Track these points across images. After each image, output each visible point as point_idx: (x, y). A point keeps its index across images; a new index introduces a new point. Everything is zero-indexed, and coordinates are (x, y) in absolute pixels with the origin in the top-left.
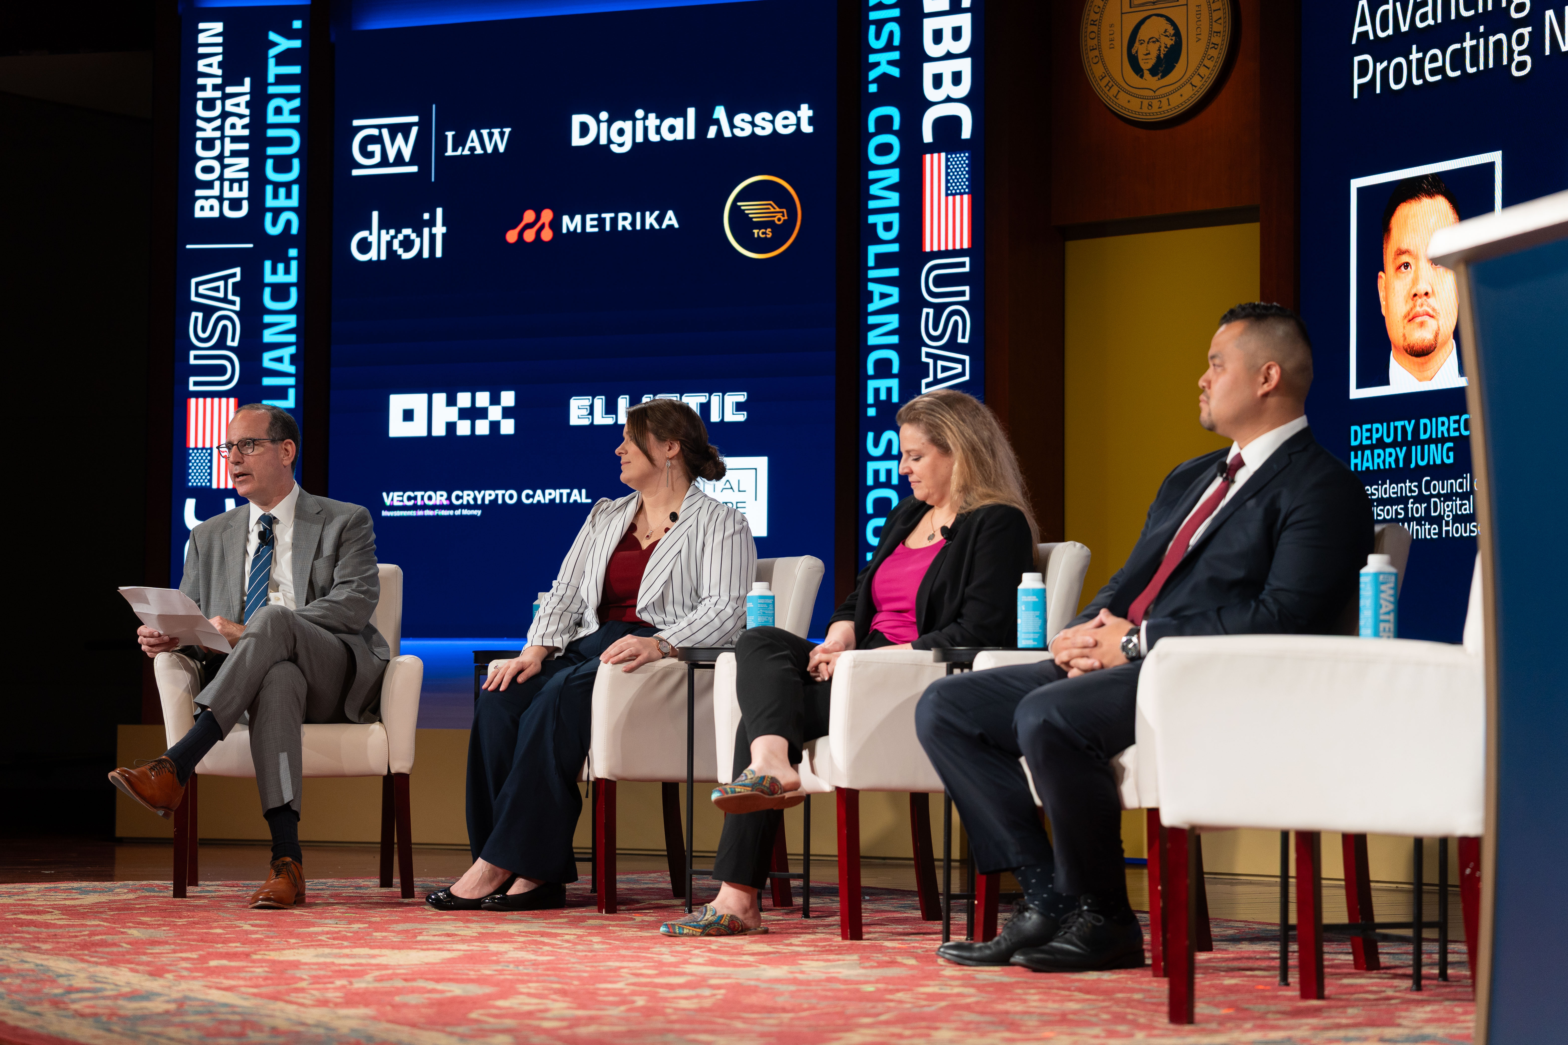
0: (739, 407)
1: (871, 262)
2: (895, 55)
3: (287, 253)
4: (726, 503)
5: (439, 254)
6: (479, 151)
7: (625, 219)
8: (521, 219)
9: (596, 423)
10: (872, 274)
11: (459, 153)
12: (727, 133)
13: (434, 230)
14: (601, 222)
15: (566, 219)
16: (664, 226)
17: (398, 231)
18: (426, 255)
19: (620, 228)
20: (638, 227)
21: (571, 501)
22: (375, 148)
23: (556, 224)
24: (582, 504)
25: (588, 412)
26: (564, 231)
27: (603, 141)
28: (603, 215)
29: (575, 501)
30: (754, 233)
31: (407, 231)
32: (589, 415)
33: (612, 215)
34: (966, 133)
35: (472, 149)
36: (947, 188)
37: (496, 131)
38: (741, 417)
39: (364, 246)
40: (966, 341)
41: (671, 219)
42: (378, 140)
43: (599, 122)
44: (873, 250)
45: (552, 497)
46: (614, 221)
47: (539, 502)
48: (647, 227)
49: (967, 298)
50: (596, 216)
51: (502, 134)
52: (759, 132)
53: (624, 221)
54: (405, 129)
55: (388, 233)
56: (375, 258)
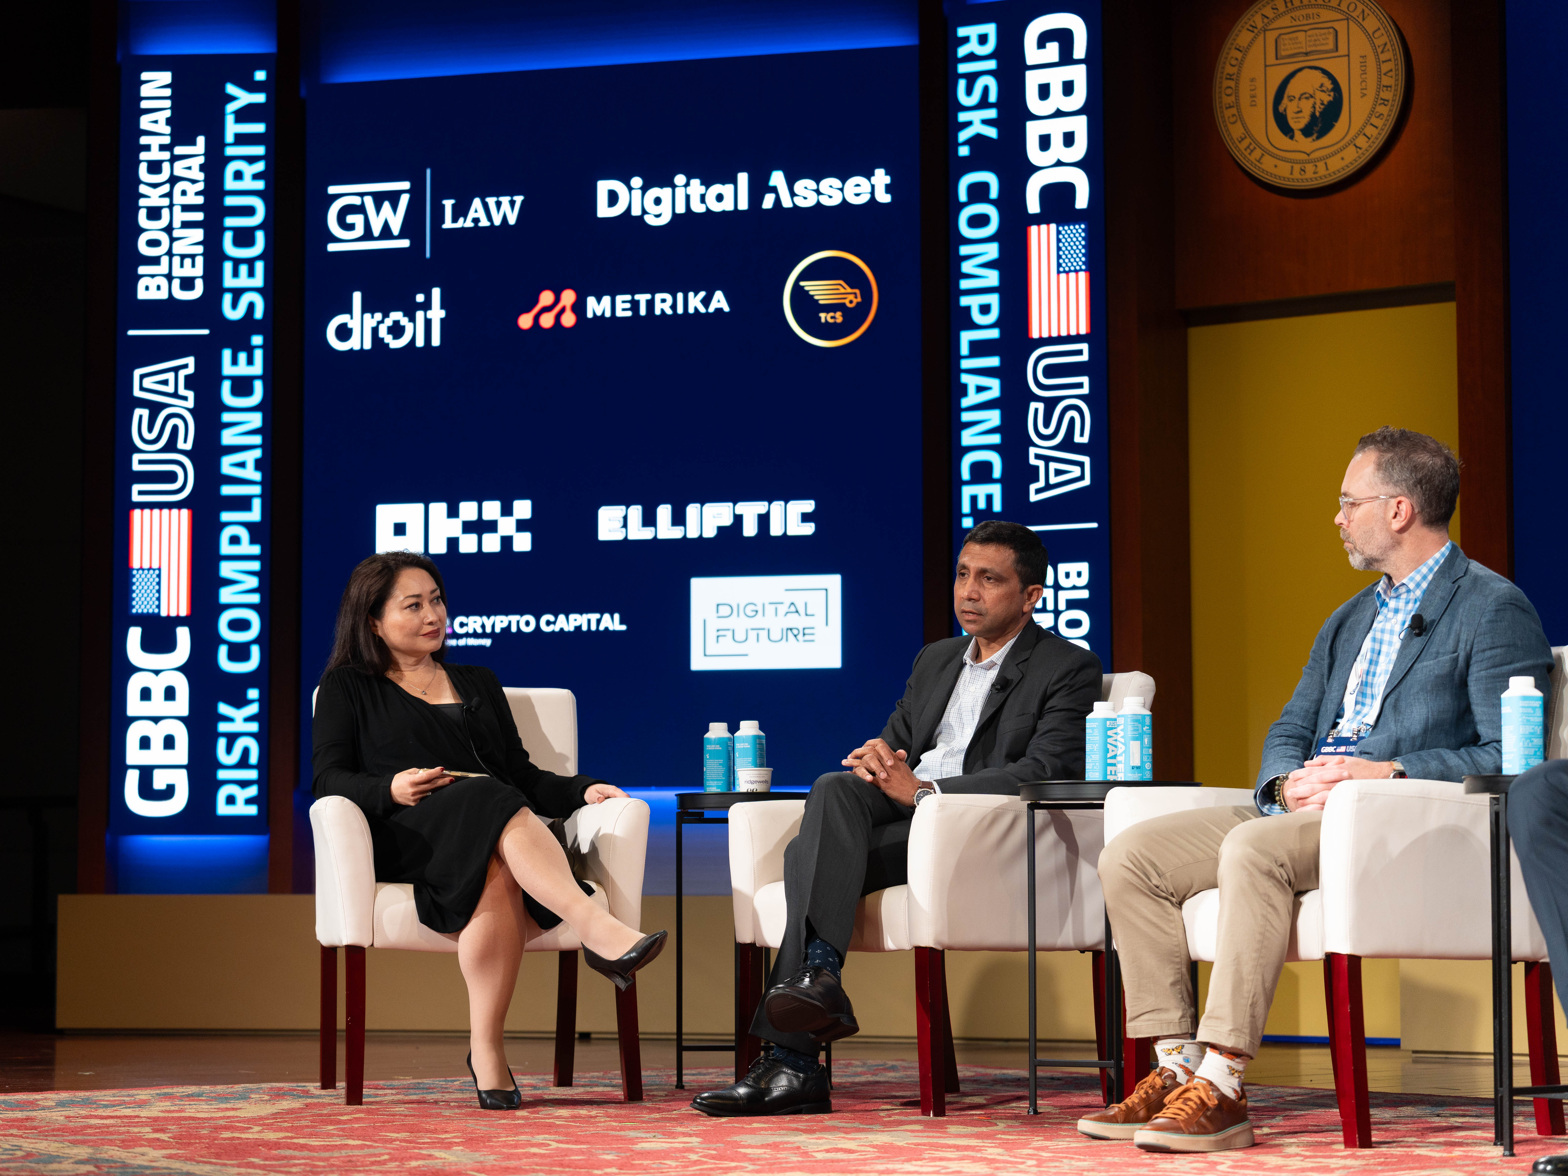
0: (806, 518)
2: (992, 113)
3: (249, 340)
4: (791, 629)
5: (436, 341)
6: (484, 223)
7: (663, 301)
8: (536, 301)
9: (631, 537)
11: (460, 224)
12: (787, 203)
13: (430, 314)
14: (635, 305)
15: (591, 301)
16: (711, 309)
17: (386, 315)
18: (420, 343)
19: (658, 312)
20: (680, 310)
21: (602, 628)
22: (356, 219)
23: (579, 308)
24: (614, 632)
25: (622, 524)
26: (590, 315)
27: (636, 212)
28: (637, 297)
29: (607, 629)
30: (820, 318)
31: (397, 316)
32: (623, 527)
33: (648, 296)
34: (1082, 201)
35: (476, 220)
37: (505, 200)
38: (809, 529)
39: (344, 333)
40: (1085, 439)
41: (719, 301)
42: (360, 209)
43: (630, 189)
45: (577, 624)
46: (650, 304)
47: (562, 629)
48: (691, 311)
49: (1085, 390)
50: (628, 297)
51: (512, 203)
52: (826, 201)
53: (663, 303)
54: (393, 198)
55: (373, 317)
56: (357, 347)
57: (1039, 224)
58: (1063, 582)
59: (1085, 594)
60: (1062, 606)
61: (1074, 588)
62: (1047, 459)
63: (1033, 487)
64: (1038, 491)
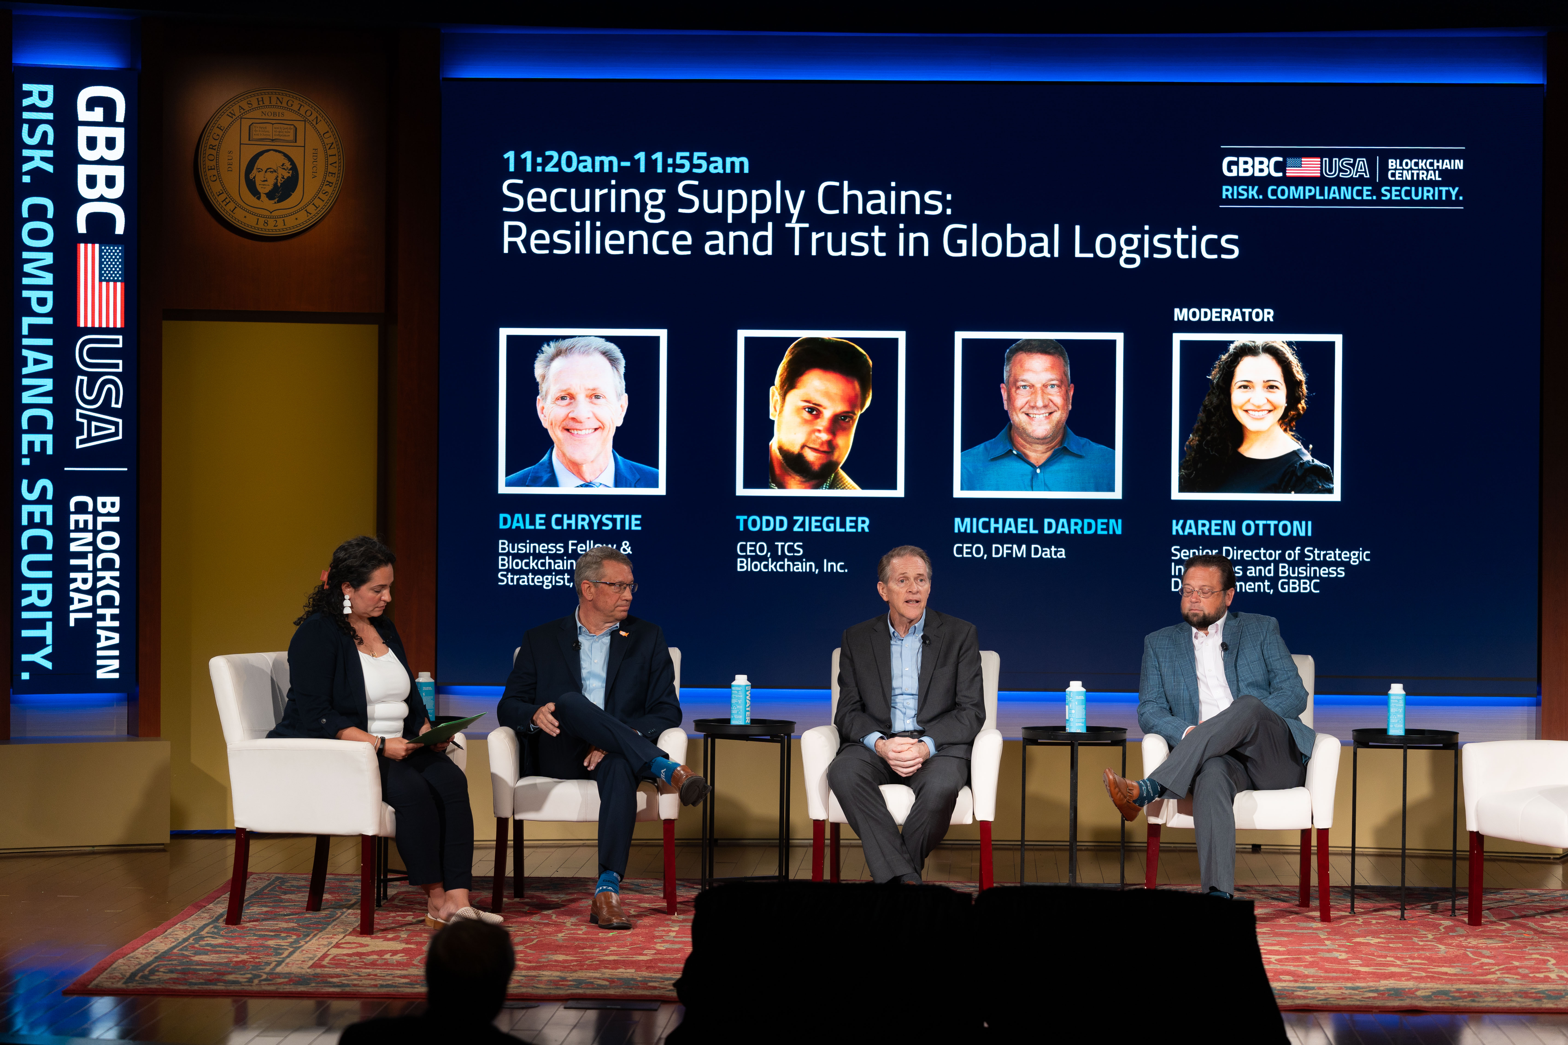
1: (25, 331)
10: (26, 342)
34: (120, 229)
36: (101, 275)
40: (119, 406)
44: (26, 321)
49: (120, 370)
57: (86, 243)
58: (101, 509)
59: (117, 519)
60: (99, 527)
61: (109, 514)
62: (90, 419)
63: (78, 438)
64: (82, 442)
